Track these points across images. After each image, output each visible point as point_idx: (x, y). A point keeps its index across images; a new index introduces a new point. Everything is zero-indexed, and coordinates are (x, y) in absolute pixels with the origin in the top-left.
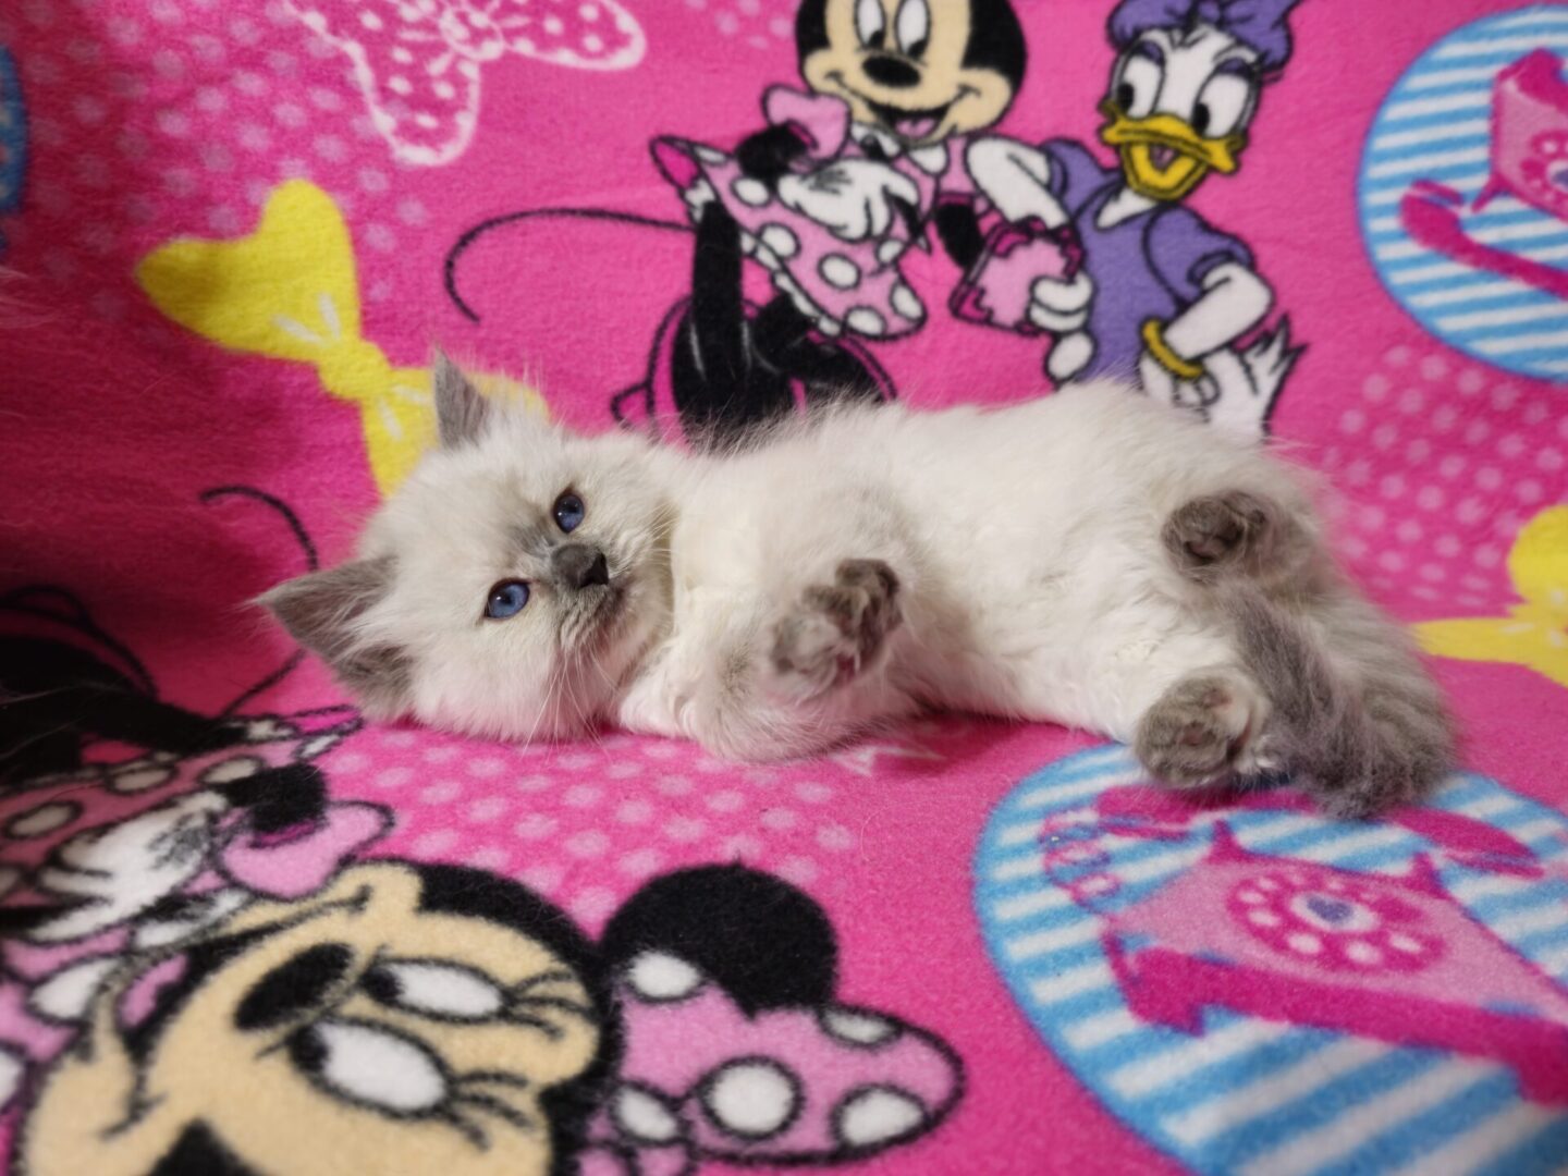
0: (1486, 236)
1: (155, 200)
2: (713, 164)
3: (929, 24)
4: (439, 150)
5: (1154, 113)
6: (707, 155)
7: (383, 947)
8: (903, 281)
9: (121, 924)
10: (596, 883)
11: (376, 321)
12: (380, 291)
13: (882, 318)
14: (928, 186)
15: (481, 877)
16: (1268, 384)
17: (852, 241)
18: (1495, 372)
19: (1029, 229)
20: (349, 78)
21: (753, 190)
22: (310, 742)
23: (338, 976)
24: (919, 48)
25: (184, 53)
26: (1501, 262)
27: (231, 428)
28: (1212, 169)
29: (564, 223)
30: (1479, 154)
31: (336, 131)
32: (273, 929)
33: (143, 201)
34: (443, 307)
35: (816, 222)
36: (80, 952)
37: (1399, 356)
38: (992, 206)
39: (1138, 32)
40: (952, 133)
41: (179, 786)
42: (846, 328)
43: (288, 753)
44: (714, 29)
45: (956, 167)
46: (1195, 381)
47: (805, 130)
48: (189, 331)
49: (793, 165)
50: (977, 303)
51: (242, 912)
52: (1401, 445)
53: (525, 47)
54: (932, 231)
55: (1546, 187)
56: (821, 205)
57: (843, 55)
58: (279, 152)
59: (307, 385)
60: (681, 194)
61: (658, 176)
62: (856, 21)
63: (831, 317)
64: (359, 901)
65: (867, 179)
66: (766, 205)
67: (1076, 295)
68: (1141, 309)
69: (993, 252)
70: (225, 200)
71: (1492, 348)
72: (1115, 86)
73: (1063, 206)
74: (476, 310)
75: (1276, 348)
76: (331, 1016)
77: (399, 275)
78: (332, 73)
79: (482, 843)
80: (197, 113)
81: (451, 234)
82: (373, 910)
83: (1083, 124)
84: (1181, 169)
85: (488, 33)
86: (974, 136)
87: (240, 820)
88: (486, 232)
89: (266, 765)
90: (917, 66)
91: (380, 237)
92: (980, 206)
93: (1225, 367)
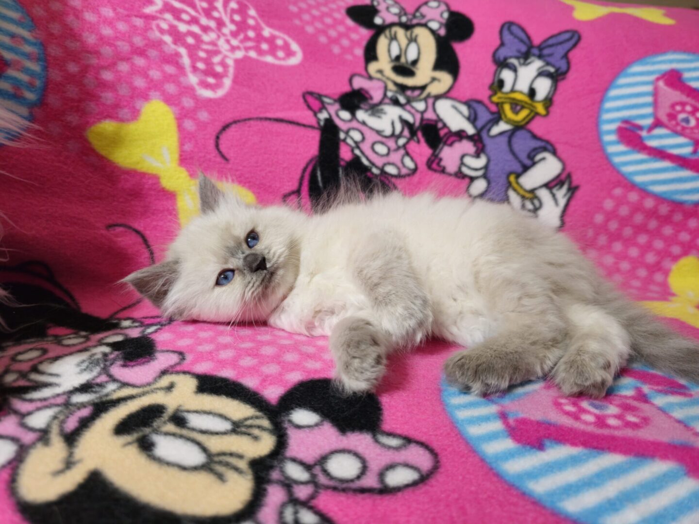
0: (653, 143)
1: (97, 105)
2: (329, 104)
3: (419, 53)
4: (216, 92)
5: (513, 91)
6: (326, 100)
7: (180, 406)
8: (407, 154)
9: (64, 393)
10: (274, 384)
11: (186, 159)
12: (188, 147)
13: (398, 168)
14: (418, 116)
15: (224, 381)
16: (562, 202)
17: (386, 137)
18: (660, 199)
19: (460, 135)
20: (180, 61)
21: (345, 115)
22: (148, 328)
23: (160, 416)
24: (415, 62)
25: (113, 48)
26: (660, 154)
27: (121, 200)
28: (537, 114)
29: (266, 124)
30: (649, 110)
31: (174, 82)
32: (131, 397)
33: (92, 105)
34: (214, 155)
35: (371, 129)
36: (46, 404)
37: (618, 191)
38: (445, 126)
39: (505, 59)
40: (429, 96)
41: (89, 344)
42: (383, 172)
43: (138, 332)
44: (330, 51)
45: (430, 109)
46: (532, 200)
47: (367, 92)
48: (106, 159)
49: (362, 106)
50: (438, 164)
51: (118, 391)
52: (620, 229)
53: (253, 54)
54: (420, 134)
55: (678, 124)
56: (373, 122)
57: (383, 64)
58: (149, 89)
59: (155, 184)
60: (315, 114)
61: (306, 107)
62: (389, 51)
63: (377, 167)
64: (170, 388)
65: (392, 113)
66: (350, 121)
67: (481, 162)
68: (508, 169)
69: (445, 143)
70: (126, 106)
71: (658, 189)
72: (496, 80)
73: (475, 126)
74: (228, 156)
75: (565, 187)
76: (157, 431)
77: (196, 141)
78: (173, 59)
79: (224, 367)
80: (117, 71)
81: (218, 126)
82: (175, 391)
83: (483, 94)
84: (524, 114)
85: (238, 48)
86: (438, 97)
87: (117, 356)
88: (234, 126)
89: (128, 337)
90: (414, 69)
91: (189, 125)
92: (440, 125)
93: (544, 194)
